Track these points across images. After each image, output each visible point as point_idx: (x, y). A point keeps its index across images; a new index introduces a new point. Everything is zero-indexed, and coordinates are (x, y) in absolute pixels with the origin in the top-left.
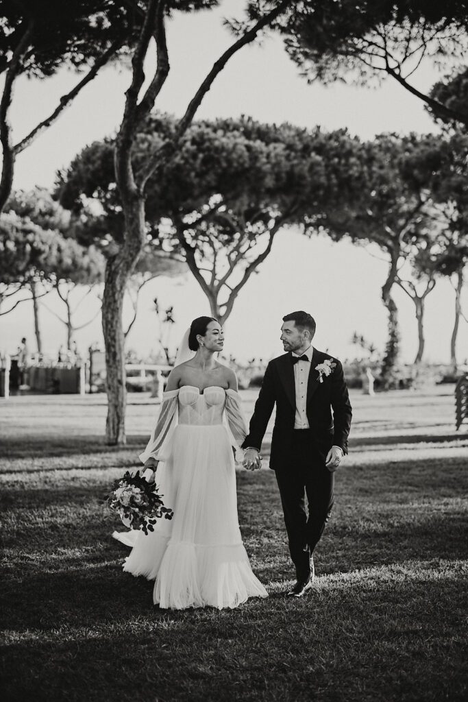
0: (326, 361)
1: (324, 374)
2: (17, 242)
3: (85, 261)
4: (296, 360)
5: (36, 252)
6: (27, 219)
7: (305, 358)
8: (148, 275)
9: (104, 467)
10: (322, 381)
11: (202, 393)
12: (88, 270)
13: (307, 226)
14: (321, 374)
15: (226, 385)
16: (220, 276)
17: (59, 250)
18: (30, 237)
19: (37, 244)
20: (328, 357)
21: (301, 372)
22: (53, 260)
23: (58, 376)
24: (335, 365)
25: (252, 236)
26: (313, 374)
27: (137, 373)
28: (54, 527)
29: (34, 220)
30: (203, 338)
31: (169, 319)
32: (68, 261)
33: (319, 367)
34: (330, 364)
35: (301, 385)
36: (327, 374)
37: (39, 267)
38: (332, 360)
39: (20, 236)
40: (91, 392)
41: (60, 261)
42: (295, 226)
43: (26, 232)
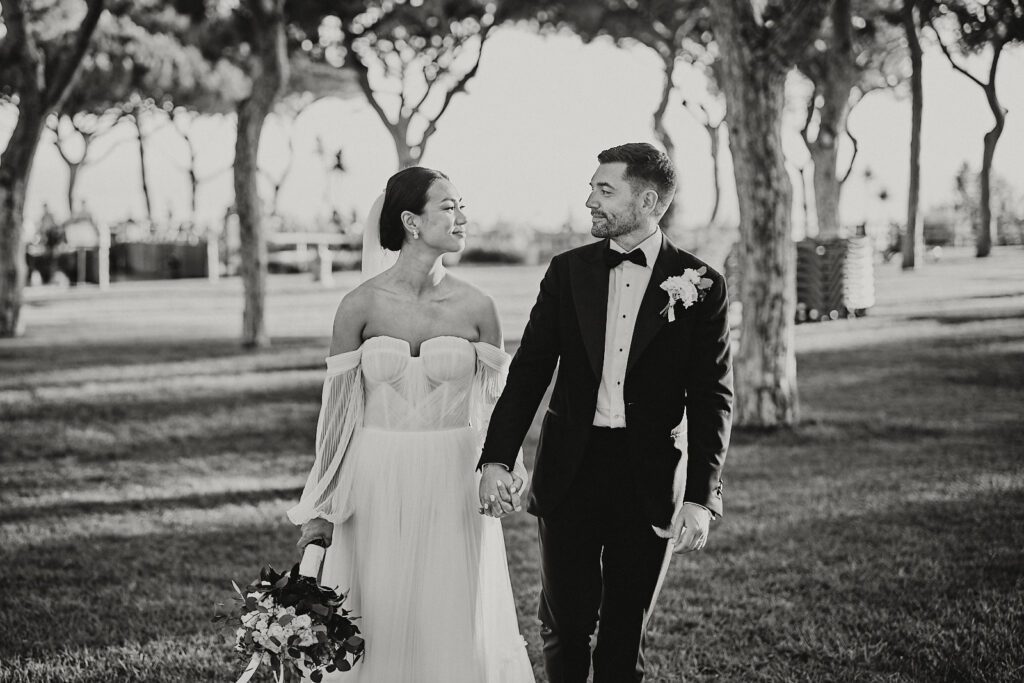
0: (688, 272)
1: (679, 303)
2: (112, 57)
3: (212, 81)
4: (617, 259)
5: (140, 71)
6: (126, 20)
7: (638, 258)
8: (308, 96)
9: (237, 373)
10: (672, 318)
11: (416, 353)
12: (218, 95)
13: (542, 24)
14: (672, 302)
15: (474, 333)
16: (411, 102)
17: (175, 66)
18: (130, 48)
19: (142, 59)
20: (696, 264)
21: (626, 290)
22: (166, 82)
23: (177, 254)
24: (709, 283)
25: (458, 42)
26: (654, 297)
27: (292, 247)
28: (174, 440)
29: (137, 20)
30: (417, 220)
31: (339, 166)
32: (187, 82)
33: (670, 285)
34: (697, 280)
35: (621, 320)
36: (688, 304)
37: (146, 92)
38: (703, 270)
39: (116, 47)
40: (225, 276)
41: (176, 82)
42: (523, 23)
43: (124, 40)
